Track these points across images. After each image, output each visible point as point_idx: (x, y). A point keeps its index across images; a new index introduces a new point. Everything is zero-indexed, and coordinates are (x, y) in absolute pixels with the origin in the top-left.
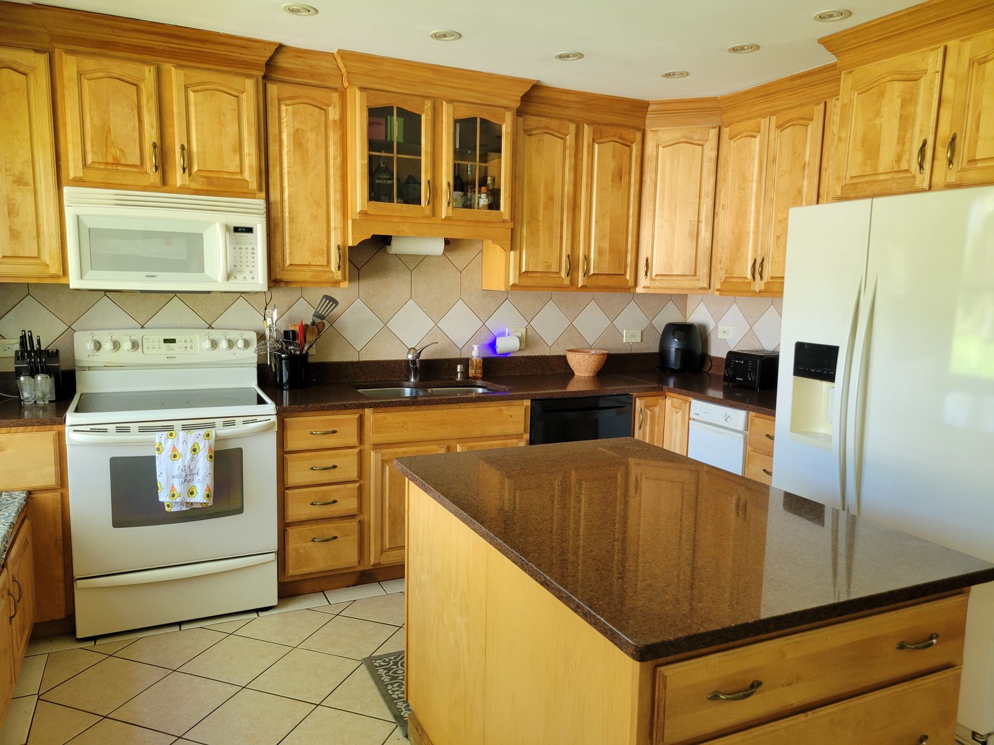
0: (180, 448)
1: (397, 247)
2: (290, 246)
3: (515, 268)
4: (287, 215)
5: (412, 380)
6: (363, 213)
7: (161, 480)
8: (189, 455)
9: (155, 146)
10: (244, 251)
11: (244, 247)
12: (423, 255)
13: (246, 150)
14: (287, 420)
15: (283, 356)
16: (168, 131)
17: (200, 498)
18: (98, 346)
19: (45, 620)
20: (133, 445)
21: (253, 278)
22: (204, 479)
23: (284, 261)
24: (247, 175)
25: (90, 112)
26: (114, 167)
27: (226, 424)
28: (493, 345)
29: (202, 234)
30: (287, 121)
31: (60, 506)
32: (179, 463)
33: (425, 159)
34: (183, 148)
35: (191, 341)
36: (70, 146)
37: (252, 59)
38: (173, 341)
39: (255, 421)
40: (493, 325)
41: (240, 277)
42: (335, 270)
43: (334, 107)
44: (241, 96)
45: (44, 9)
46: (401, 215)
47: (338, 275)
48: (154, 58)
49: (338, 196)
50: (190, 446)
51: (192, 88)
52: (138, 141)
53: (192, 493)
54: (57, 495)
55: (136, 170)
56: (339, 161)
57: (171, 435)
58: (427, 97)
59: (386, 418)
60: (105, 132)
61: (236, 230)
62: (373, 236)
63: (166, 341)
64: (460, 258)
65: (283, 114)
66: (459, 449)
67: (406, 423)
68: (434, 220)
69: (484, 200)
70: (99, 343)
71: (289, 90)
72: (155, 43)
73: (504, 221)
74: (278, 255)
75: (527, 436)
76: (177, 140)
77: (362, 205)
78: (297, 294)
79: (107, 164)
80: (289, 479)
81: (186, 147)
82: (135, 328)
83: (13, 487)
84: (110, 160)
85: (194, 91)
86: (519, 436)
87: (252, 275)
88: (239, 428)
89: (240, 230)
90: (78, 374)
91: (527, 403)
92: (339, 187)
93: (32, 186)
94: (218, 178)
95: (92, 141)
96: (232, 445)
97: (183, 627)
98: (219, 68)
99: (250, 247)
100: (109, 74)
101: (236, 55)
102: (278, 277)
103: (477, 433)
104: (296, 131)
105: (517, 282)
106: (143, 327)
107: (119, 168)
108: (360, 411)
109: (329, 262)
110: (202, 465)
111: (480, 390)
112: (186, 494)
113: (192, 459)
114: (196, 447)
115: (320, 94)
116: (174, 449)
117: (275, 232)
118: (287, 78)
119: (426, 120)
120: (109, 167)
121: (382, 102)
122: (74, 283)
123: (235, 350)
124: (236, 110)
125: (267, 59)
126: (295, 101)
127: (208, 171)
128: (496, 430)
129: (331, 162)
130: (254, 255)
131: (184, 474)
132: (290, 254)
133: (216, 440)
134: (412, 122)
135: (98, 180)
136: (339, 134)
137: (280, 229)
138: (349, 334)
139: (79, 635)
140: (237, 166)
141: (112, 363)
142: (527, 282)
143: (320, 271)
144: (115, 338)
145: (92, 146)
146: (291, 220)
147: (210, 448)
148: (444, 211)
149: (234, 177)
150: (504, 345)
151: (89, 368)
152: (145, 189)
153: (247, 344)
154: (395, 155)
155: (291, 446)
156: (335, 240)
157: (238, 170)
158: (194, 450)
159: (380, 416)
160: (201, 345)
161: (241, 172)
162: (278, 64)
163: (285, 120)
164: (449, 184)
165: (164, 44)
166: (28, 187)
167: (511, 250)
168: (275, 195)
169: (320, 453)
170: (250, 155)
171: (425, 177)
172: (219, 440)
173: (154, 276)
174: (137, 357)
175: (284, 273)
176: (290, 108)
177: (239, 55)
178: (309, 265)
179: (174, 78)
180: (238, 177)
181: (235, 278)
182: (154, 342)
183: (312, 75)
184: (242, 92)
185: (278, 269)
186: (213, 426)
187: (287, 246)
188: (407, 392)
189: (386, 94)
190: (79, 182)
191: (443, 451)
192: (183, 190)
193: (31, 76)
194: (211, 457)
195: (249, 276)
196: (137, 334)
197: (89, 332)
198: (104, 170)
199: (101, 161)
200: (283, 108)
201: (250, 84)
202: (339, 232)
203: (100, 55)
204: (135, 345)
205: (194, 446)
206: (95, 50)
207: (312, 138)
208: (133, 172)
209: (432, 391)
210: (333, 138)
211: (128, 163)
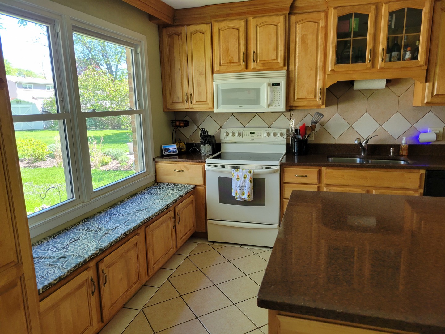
0: (240, 175)
1: (357, 86)
2: (297, 90)
3: (428, 93)
4: (296, 76)
5: (363, 155)
6: (332, 71)
7: (233, 187)
8: (243, 179)
9: (244, 53)
10: (276, 94)
11: (276, 92)
12: (374, 89)
13: (279, 49)
14: (285, 169)
15: (295, 140)
16: (249, 46)
17: (245, 197)
18: (228, 134)
19: (199, 231)
20: (226, 173)
21: (279, 106)
22: (248, 189)
23: (294, 97)
24: (279, 60)
25: (222, 44)
26: (230, 64)
27: (259, 168)
28: (417, 138)
29: (260, 88)
30: (299, 32)
31: (204, 192)
32: (239, 182)
33: (369, 38)
34: (254, 52)
35: (260, 133)
36: (216, 58)
37: (284, 7)
38: (253, 133)
39: (270, 168)
40: (419, 126)
41: (274, 105)
42: (318, 100)
43: (322, 20)
44: (278, 25)
45: (208, 7)
46: (353, 69)
47: (320, 102)
48: (245, 16)
49: (322, 64)
50: (243, 175)
51: (259, 26)
52: (238, 52)
53: (243, 194)
54: (203, 188)
55: (237, 64)
56: (323, 46)
57: (237, 170)
58: (372, 4)
59: (332, 172)
60: (227, 50)
61: (273, 85)
62: (338, 82)
63: (251, 133)
64: (397, 89)
65: (298, 29)
66: (374, 192)
67: (343, 176)
68: (374, 70)
69: (408, 55)
70: (228, 133)
71: (300, 17)
72: (245, 10)
73: (420, 66)
74: (292, 95)
75: (422, 191)
76: (252, 49)
77: (332, 67)
78: (306, 112)
79: (227, 63)
80: (285, 195)
81: (255, 52)
82: (242, 128)
83: (191, 183)
84: (228, 62)
85: (259, 27)
86: (415, 190)
87: (279, 104)
88: (264, 170)
89: (275, 85)
90: (221, 144)
91: (423, 172)
92: (322, 59)
93: (205, 75)
94: (267, 63)
95: (223, 55)
96: (261, 177)
97: (242, 246)
98: (270, 14)
99: (278, 92)
100: (229, 27)
101: (277, 6)
102: (291, 105)
103: (386, 185)
104: (303, 36)
105: (430, 101)
106: (245, 127)
107: (232, 64)
108: (320, 168)
109: (315, 96)
110: (247, 184)
111: (402, 162)
112: (241, 194)
113: (244, 181)
114: (246, 176)
115: (315, 15)
116: (238, 176)
117: (291, 84)
118: (300, 11)
119: (371, 16)
120: (228, 64)
121: (346, 12)
122: (215, 111)
123: (277, 137)
124: (276, 31)
125: (290, 5)
126: (304, 21)
127: (263, 60)
128: (399, 185)
129: (319, 48)
130: (280, 96)
131: (240, 186)
132: (297, 93)
133: (253, 174)
134: (363, 19)
135: (224, 70)
136: (324, 33)
137: (293, 83)
138: (331, 131)
139: (209, 239)
140: (275, 56)
141: (232, 141)
142: (436, 100)
143: (311, 101)
144: (233, 131)
145: (223, 57)
146: (299, 78)
147: (251, 177)
148: (380, 64)
149: (274, 62)
150: (424, 138)
151: (225, 143)
152: (240, 71)
153: (281, 134)
154: (352, 39)
155: (286, 180)
156: (319, 85)
157: (275, 58)
158: (245, 177)
159: (330, 171)
160: (264, 135)
161: (277, 59)
162: (296, 6)
163: (298, 31)
164: (383, 49)
165: (249, 9)
166: (204, 76)
167: (426, 82)
168: (292, 67)
169: (299, 185)
170: (281, 51)
171: (369, 47)
172: (254, 174)
173: (242, 107)
174: (240, 139)
175: (295, 102)
176: (301, 25)
177: (278, 6)
178: (306, 98)
179: (252, 23)
180: (276, 61)
181: (272, 106)
182: (247, 133)
183: (312, 7)
184: (279, 23)
185: (291, 101)
186: (254, 168)
187: (296, 90)
188: (358, 160)
189: (348, 7)
190: (219, 72)
191: (364, 192)
192: (254, 70)
193: (205, 34)
194: (251, 181)
195: (277, 105)
196: (241, 130)
197: (226, 129)
198: (226, 66)
199: (225, 62)
200: (298, 26)
201: (282, 19)
202: (321, 82)
203: (227, 20)
204: (240, 134)
205: (245, 175)
206: (225, 18)
207: (310, 38)
208: (236, 65)
209: (372, 161)
210: (321, 35)
211: (234, 62)
